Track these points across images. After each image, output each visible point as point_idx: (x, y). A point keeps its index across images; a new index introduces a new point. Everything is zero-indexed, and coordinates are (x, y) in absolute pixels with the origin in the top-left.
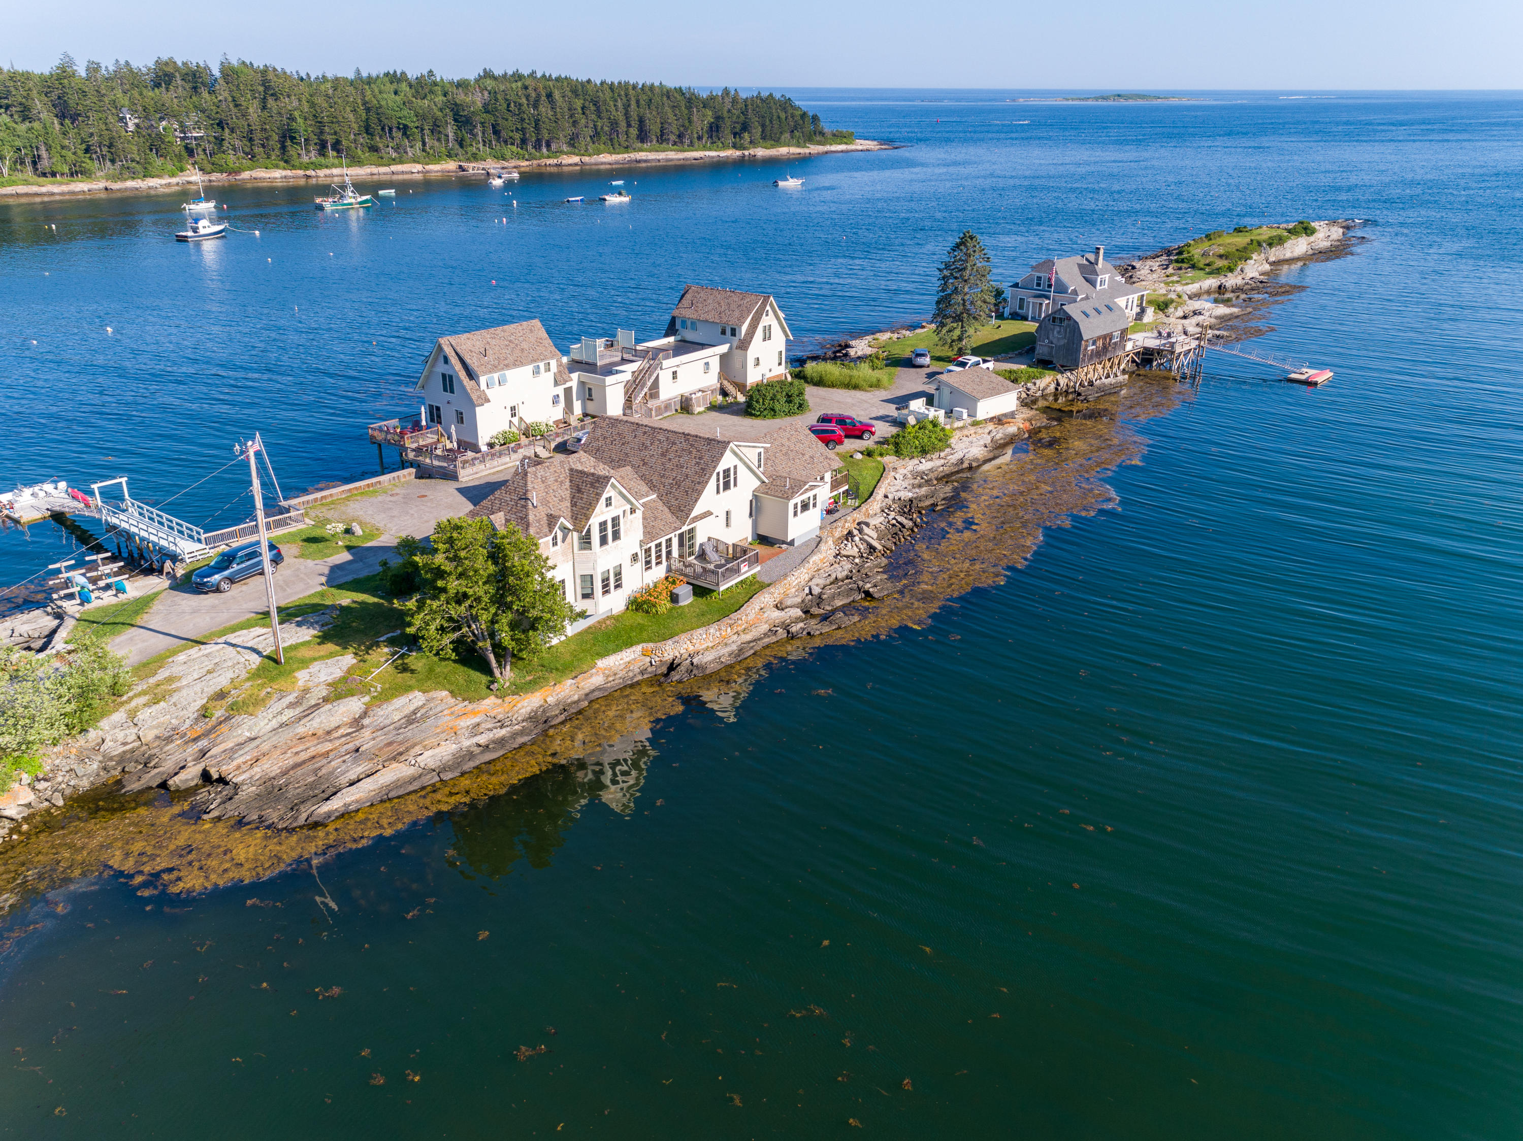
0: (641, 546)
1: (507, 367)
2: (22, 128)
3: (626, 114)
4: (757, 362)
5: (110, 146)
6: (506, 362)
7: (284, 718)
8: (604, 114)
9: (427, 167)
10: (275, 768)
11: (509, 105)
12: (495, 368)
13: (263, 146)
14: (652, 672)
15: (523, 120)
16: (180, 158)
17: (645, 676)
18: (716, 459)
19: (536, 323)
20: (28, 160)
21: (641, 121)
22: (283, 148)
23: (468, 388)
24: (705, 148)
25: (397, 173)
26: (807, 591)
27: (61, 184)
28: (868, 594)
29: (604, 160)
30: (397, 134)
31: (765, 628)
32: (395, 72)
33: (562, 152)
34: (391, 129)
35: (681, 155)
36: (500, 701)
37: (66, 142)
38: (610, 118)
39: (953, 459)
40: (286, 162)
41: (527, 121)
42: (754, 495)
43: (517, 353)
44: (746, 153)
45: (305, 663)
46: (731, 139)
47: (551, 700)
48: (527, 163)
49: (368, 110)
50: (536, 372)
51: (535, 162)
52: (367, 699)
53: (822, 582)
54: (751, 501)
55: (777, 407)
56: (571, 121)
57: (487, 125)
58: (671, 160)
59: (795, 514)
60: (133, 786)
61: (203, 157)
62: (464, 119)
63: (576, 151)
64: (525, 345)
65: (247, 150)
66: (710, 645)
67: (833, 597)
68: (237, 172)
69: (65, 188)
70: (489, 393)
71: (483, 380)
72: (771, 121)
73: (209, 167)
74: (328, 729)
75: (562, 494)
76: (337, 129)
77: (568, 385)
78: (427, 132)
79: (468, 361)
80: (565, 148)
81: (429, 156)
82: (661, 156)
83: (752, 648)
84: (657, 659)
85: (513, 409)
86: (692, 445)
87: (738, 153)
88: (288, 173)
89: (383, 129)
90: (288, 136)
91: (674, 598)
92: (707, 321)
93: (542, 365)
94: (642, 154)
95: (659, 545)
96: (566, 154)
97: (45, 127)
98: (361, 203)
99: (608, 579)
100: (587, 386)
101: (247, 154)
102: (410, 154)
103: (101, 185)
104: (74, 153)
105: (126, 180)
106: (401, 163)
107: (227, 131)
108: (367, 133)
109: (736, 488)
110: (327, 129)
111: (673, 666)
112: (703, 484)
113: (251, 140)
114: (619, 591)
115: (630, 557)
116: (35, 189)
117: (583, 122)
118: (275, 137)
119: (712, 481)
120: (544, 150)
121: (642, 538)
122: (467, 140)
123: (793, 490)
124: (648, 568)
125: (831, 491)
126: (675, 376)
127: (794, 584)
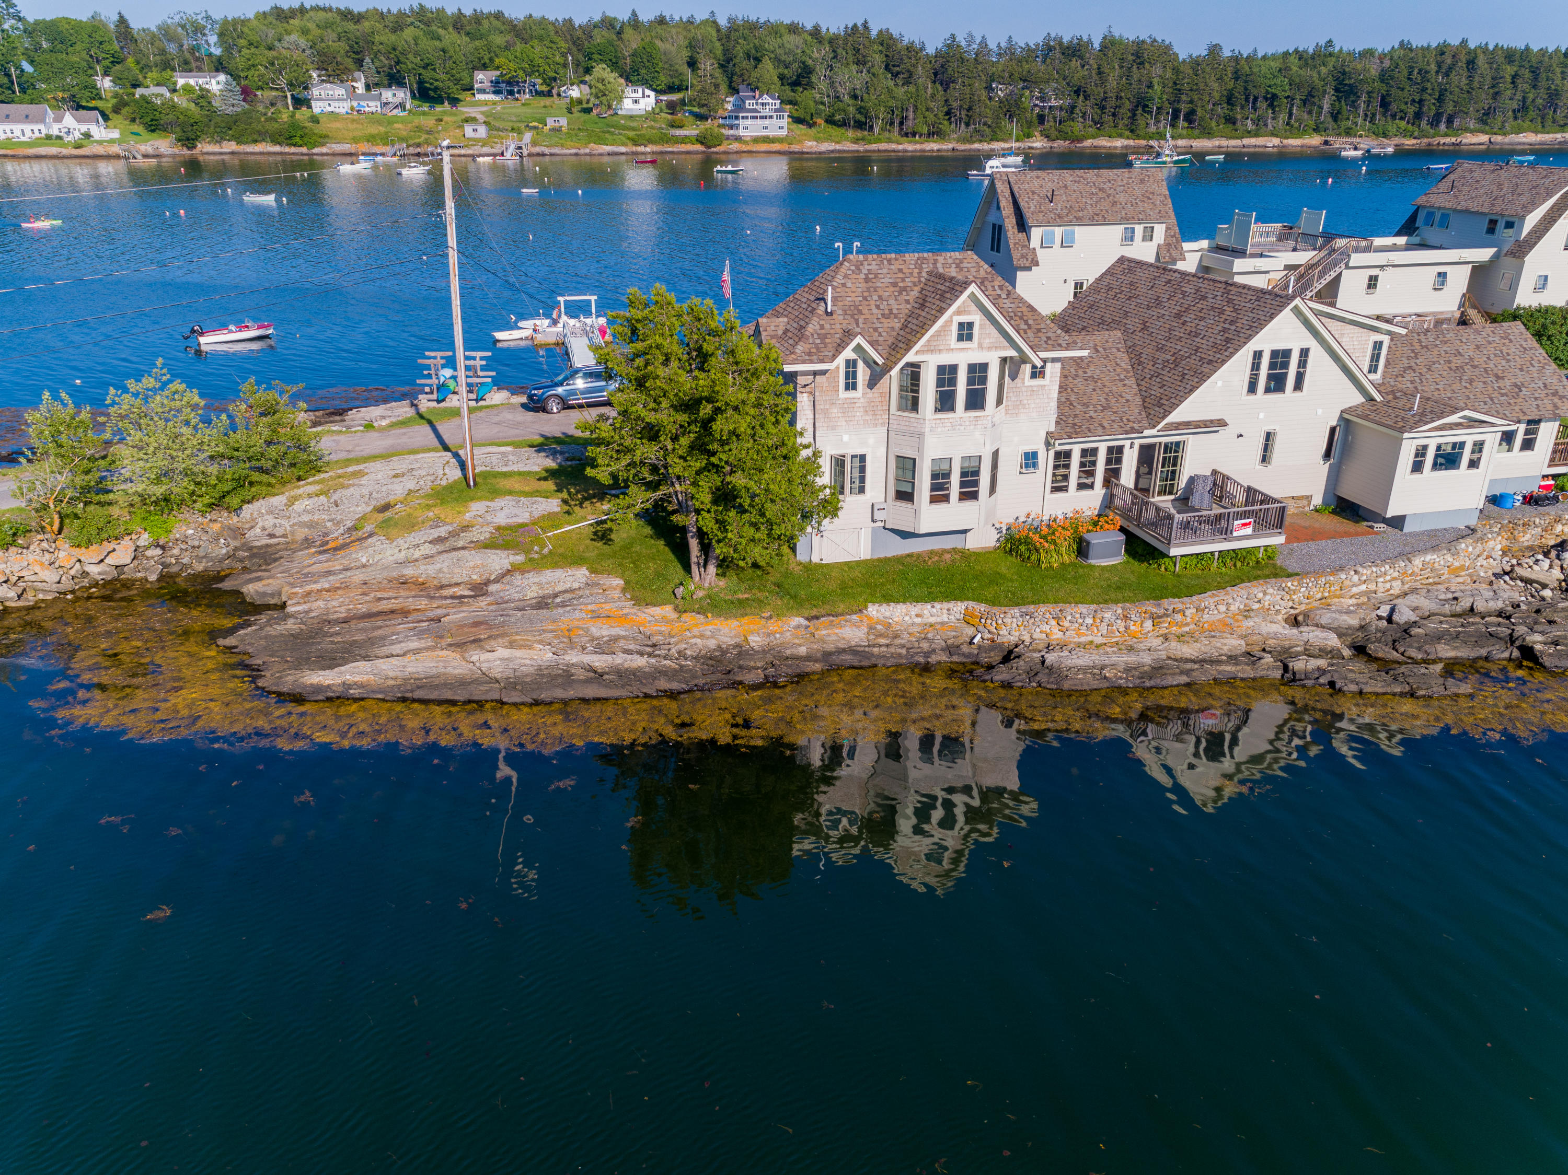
0: (1048, 444)
1: (1080, 221)
2: (900, 91)
4: (1543, 283)
5: (970, 109)
6: (1080, 214)
8: (1543, 83)
9: (1285, 141)
10: (343, 609)
11: (1410, 73)
12: (1059, 220)
13: (1114, 115)
14: (969, 655)
15: (1424, 90)
16: (1030, 124)
17: (955, 658)
18: (1257, 326)
20: (897, 122)
22: (1133, 117)
23: (1011, 242)
25: (1249, 147)
26: (1384, 611)
27: (916, 143)
28: (1528, 652)
29: (1524, 140)
30: (1262, 105)
31: (1233, 644)
33: (1467, 130)
34: (1256, 99)
36: (674, 615)
37: (932, 105)
38: (1549, 88)
40: (1132, 131)
41: (1429, 91)
42: (1341, 418)
43: (1105, 205)
45: (495, 493)
47: (756, 641)
48: (1414, 141)
49: (1237, 79)
50: (1128, 234)
51: (1426, 140)
52: (520, 558)
53: (1427, 605)
54: (1333, 430)
56: (1491, 91)
57: (1375, 95)
59: (1417, 467)
61: (1052, 124)
62: (1347, 88)
63: (1487, 128)
64: (1122, 198)
65: (1096, 118)
66: (1099, 640)
67: (1439, 637)
68: (1080, 140)
69: (918, 147)
70: (1041, 254)
71: (1036, 234)
73: (1054, 133)
74: (445, 582)
75: (895, 307)
76: (1196, 98)
78: (1297, 102)
79: (1022, 204)
80: (1472, 125)
81: (1291, 129)
83: (1187, 672)
84: (987, 636)
85: (1079, 286)
86: (1230, 301)
88: (1131, 142)
89: (1247, 100)
90: (1142, 104)
91: (1082, 549)
92: (1467, 212)
93: (1139, 229)
95: (1089, 454)
96: (1472, 132)
97: (918, 92)
98: (1176, 162)
99: (947, 475)
101: (1096, 123)
102: (1270, 126)
103: (950, 146)
104: (935, 116)
105: (973, 142)
106: (1257, 135)
107: (1081, 97)
108: (1228, 103)
109: (1298, 394)
110: (1184, 97)
111: (1009, 656)
112: (1215, 364)
113: (1103, 108)
114: (969, 505)
115: (1017, 460)
116: (893, 146)
117: (1509, 93)
118: (1128, 105)
119: (1240, 362)
120: (1443, 126)
121: (1052, 429)
122: (1345, 113)
123: (1422, 418)
124: (1059, 487)
125: (1552, 463)
126: (1372, 283)
127: (1355, 590)
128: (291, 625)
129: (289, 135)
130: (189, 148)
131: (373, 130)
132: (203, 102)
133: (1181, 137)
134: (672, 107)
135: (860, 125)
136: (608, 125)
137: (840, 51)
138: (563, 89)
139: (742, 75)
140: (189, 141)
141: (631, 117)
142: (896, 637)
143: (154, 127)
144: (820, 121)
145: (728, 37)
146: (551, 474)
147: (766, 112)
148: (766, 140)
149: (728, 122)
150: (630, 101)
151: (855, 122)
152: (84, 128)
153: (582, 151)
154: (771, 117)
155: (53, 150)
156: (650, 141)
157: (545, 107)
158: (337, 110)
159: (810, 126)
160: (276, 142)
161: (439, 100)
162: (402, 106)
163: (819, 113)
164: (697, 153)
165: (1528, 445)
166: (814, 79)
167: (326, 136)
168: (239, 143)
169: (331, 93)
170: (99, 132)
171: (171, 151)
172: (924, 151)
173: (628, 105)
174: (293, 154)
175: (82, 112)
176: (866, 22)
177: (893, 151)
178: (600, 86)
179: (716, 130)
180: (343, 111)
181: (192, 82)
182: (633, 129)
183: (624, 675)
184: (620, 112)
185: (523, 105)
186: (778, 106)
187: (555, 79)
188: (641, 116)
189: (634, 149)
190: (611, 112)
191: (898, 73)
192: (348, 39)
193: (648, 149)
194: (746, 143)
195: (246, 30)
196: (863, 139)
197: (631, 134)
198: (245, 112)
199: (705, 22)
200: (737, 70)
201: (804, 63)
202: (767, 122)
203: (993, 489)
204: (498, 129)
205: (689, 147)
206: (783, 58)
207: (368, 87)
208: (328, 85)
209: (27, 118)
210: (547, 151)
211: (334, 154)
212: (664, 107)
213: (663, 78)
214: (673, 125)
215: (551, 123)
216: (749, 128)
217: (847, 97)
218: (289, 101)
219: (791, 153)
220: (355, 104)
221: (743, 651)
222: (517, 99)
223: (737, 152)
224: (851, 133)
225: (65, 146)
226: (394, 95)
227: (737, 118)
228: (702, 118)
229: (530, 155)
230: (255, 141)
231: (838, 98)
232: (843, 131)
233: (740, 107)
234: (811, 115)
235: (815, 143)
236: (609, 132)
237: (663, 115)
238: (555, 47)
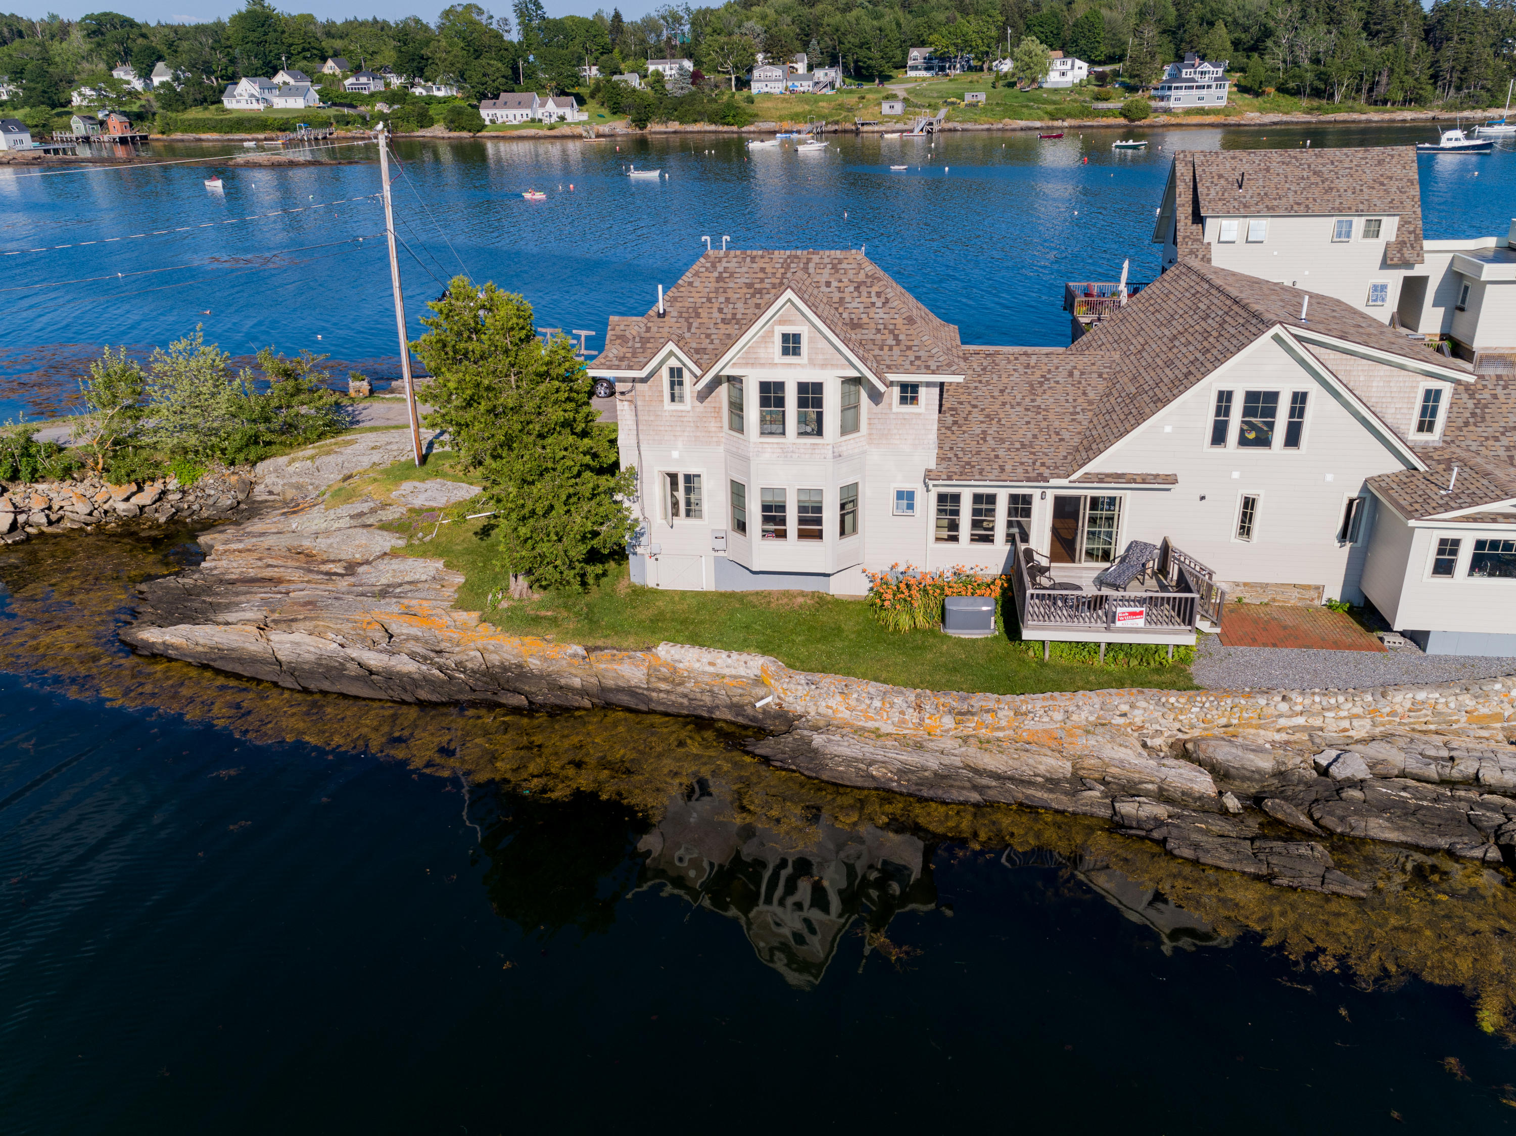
1: (1273, 211)
2: (1375, 53)
5: (1464, 70)
6: (1275, 203)
7: (331, 527)
12: (1247, 211)
20: (1365, 87)
27: (1385, 112)
36: (474, 623)
37: (1412, 67)
42: (1365, 488)
50: (1342, 232)
52: (401, 543)
54: (1351, 502)
59: (1444, 567)
64: (1342, 184)
69: (1387, 116)
70: (1217, 250)
71: (1211, 224)
77: (1417, 271)
79: (1200, 189)
84: (777, 700)
91: (943, 614)
93: (1360, 222)
95: (984, 504)
99: (781, 508)
100: (1465, 282)
103: (1430, 114)
104: (1416, 80)
105: (1464, 110)
109: (1291, 451)
114: (811, 544)
115: (887, 499)
116: (1355, 116)
121: (932, 465)
124: (948, 534)
127: (1283, 722)
129: (725, 115)
130: (641, 129)
131: (798, 109)
134: (1101, 79)
135: (1317, 93)
136: (1029, 100)
138: (994, 64)
139: (1191, 41)
140: (641, 122)
141: (1056, 90)
142: (681, 684)
143: (617, 110)
144: (1271, 90)
147: (1206, 80)
148: (1201, 111)
149: (1160, 93)
150: (1058, 73)
151: (1312, 89)
152: (561, 112)
153: (995, 127)
154: (1209, 87)
155: (532, 132)
156: (1069, 115)
157: (971, 82)
158: (773, 91)
159: (1257, 94)
160: (712, 121)
161: (870, 79)
162: (832, 85)
163: (1269, 82)
164: (1119, 126)
167: (756, 115)
168: (681, 123)
169: (770, 74)
170: (574, 115)
171: (625, 131)
172: (1393, 121)
173: (1054, 79)
174: (725, 132)
175: (563, 98)
177: (1353, 122)
178: (1026, 59)
179: (1145, 101)
180: (777, 91)
181: (660, 68)
182: (1055, 103)
184: (1045, 86)
185: (950, 80)
186: (1221, 74)
187: (987, 53)
188: (1066, 89)
189: (1050, 123)
190: (1035, 86)
191: (1378, 32)
193: (1066, 124)
194: (1176, 115)
195: (713, 18)
196: (1318, 109)
197: (1050, 108)
198: (692, 94)
200: (1187, 37)
201: (1265, 25)
202: (1204, 92)
204: (916, 106)
205: (1111, 121)
206: (1241, 21)
207: (810, 68)
208: (769, 67)
209: (520, 105)
210: (959, 126)
211: (757, 132)
212: (1094, 79)
213: (1103, 48)
214: (1098, 98)
215: (968, 98)
216: (1181, 99)
217: (1306, 62)
218: (733, 83)
219: (1225, 125)
220: (790, 84)
222: (947, 75)
223: (1164, 126)
224: (1305, 103)
225: (541, 128)
226: (828, 74)
227: (1170, 88)
228: (1132, 89)
229: (941, 131)
230: (695, 121)
231: (1295, 63)
232: (1296, 100)
233: (1176, 77)
234: (1261, 83)
235: (1258, 114)
236: (1027, 106)
237: (1090, 87)
238: (991, 20)
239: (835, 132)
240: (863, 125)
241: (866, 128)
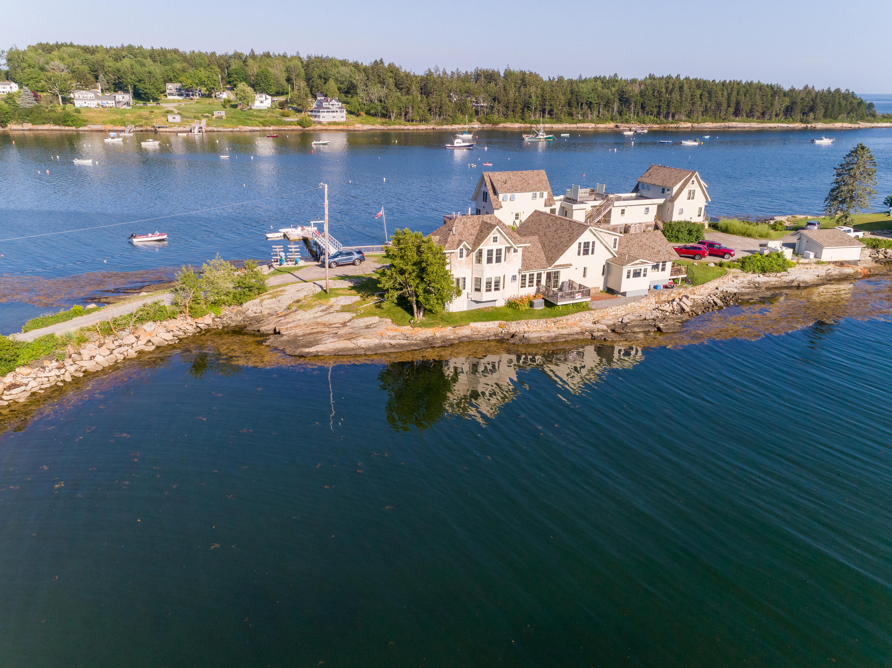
0: (519, 273)
1: (516, 191)
2: (404, 98)
3: (728, 99)
4: (681, 212)
5: (440, 108)
6: (516, 188)
7: (317, 315)
8: (714, 99)
9: (597, 125)
10: (302, 332)
11: (654, 92)
12: (509, 191)
13: (513, 111)
14: (501, 337)
15: (660, 101)
16: (471, 116)
17: (497, 338)
18: (579, 235)
19: (543, 172)
20: (403, 114)
21: (738, 103)
22: (523, 112)
23: (492, 199)
24: (779, 121)
25: (580, 128)
26: (620, 320)
27: (414, 125)
28: (659, 329)
29: (707, 126)
30: (585, 107)
31: (577, 329)
32: (600, 76)
33: (681, 121)
34: (582, 104)
35: (761, 125)
36: (412, 328)
37: (421, 105)
38: (717, 101)
39: (787, 279)
40: (523, 119)
41: (663, 102)
42: (606, 262)
43: (525, 185)
44: (809, 125)
45: (337, 295)
46: (799, 116)
47: (438, 335)
48: (658, 126)
49: (572, 93)
50: (535, 197)
51: (663, 125)
52: (354, 315)
53: (633, 318)
54: (604, 266)
55: (680, 236)
56: (691, 102)
57: (638, 103)
58: (754, 128)
59: (628, 277)
60: (249, 328)
61: (482, 115)
62: (625, 99)
63: (690, 120)
64: (531, 182)
65: (505, 112)
66: (539, 330)
67: (635, 326)
68: (497, 124)
69: (415, 127)
70: (503, 203)
71: (501, 196)
72: (833, 106)
73: (484, 120)
74: (331, 323)
75: (473, 232)
76: (553, 103)
77: (553, 207)
78: (602, 106)
79: (495, 185)
80: (684, 118)
81: (600, 119)
82: (747, 125)
83: (565, 338)
84: (506, 330)
85: (517, 215)
86: (571, 227)
87: (803, 125)
88: (523, 125)
89: (578, 104)
90: (527, 106)
91: (531, 305)
92: (655, 185)
93: (538, 194)
94: (733, 123)
95: (532, 275)
96: (683, 121)
97: (413, 98)
98: (546, 138)
99: (490, 283)
100: (565, 210)
101: (505, 115)
102: (590, 118)
103: (432, 127)
104: (423, 111)
105: (443, 125)
106: (583, 122)
107: (497, 102)
108: (569, 106)
109: (593, 255)
110: (547, 103)
111: (513, 336)
112: (568, 247)
113: (507, 108)
114: (497, 292)
115: (511, 277)
116: (402, 127)
117: (699, 103)
118: (520, 106)
119: (574, 247)
120: (670, 119)
121: (520, 268)
122: (625, 112)
123: (628, 262)
124: (523, 285)
125: (671, 275)
126: (623, 212)
127: (611, 314)
128: (285, 338)
129: (64, 120)
130: (2, 127)
131: (113, 117)
132: (10, 101)
133: (547, 123)
134: (282, 105)
135: (384, 116)
136: (248, 115)
137: (370, 76)
138: (217, 93)
139: (317, 87)
140: (3, 123)
141: (260, 110)
142: (479, 332)
144: (363, 113)
145: (307, 65)
146: (352, 288)
147: (334, 108)
148: (335, 123)
149: (314, 114)
150: (259, 102)
151: (381, 114)
153: (235, 130)
154: (337, 112)
156: (272, 124)
157: (210, 104)
158: (89, 106)
159: (358, 115)
160: (56, 123)
161: (148, 100)
162: (128, 104)
163: (362, 109)
164: (298, 130)
165: (663, 269)
166: (358, 91)
167: (87, 121)
168: (33, 124)
169: (85, 96)
172: (419, 129)
173: (257, 104)
174: (67, 130)
176: (382, 59)
177: (403, 129)
178: (242, 94)
179: (308, 118)
180: (93, 106)
182: (262, 117)
183: (402, 346)
184: (253, 108)
185: (197, 102)
186: (340, 106)
187: (213, 88)
188: (265, 110)
189: (264, 128)
190: (249, 108)
191: (402, 89)
192: (88, 64)
193: (271, 128)
194: (324, 125)
195: (26, 58)
196: (386, 123)
197: (261, 120)
198: (36, 107)
199: (292, 58)
200: (315, 84)
201: (351, 82)
202: (335, 114)
203: (504, 288)
204: (187, 117)
205: (294, 127)
206: (340, 79)
207: (104, 92)
208: (84, 92)
210: (215, 129)
211: (92, 131)
212: (278, 105)
213: (273, 88)
214: (283, 115)
215: (216, 114)
216: (325, 117)
217: (376, 101)
218: (60, 100)
219: (349, 130)
220: (100, 102)
221: (434, 338)
222: (192, 99)
223: (319, 130)
224: (379, 120)
226: (123, 97)
227: (319, 112)
228: (299, 111)
229: (206, 131)
230: (44, 123)
231: (371, 101)
232: (375, 118)
233: (320, 106)
234: (358, 110)
235: (361, 125)
236: (249, 119)
237: (277, 109)
238: (213, 71)
239: (141, 131)
240: (159, 127)
241: (161, 130)
